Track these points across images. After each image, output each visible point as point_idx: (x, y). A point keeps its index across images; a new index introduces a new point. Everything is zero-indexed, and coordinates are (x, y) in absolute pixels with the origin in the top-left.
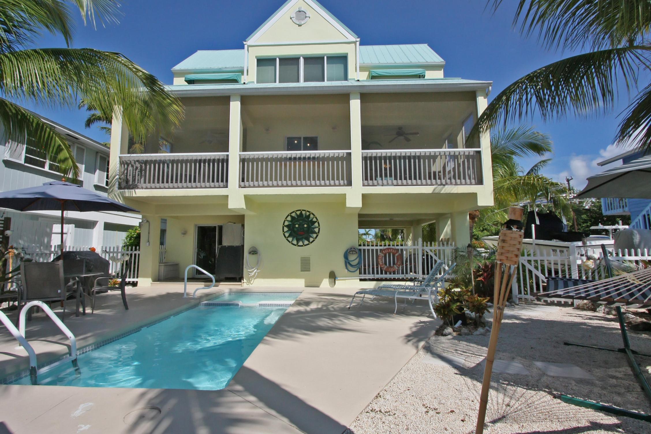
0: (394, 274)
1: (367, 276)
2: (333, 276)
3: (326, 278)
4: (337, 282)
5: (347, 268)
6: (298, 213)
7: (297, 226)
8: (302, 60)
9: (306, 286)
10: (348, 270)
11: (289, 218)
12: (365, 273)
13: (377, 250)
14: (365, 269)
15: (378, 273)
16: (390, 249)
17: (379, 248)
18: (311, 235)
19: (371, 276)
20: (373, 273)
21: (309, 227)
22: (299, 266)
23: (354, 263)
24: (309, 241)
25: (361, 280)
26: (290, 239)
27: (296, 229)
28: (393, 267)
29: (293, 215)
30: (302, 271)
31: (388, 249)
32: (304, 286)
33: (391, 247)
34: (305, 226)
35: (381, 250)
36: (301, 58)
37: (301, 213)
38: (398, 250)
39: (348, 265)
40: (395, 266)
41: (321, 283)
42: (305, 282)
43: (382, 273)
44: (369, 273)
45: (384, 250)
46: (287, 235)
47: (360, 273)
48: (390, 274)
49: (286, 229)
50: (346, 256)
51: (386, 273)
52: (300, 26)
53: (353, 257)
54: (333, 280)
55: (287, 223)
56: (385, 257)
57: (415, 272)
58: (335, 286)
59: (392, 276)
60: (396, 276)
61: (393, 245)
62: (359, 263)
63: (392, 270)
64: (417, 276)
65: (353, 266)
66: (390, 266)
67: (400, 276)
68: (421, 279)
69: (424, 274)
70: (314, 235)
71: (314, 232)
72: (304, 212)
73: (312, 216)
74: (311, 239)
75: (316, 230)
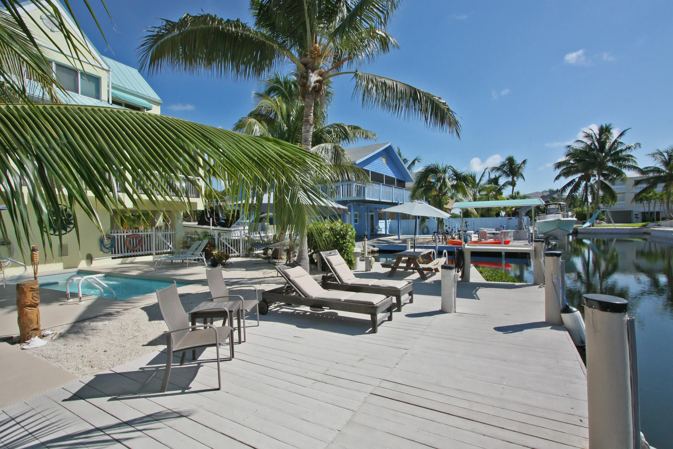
0: (137, 251)
1: (117, 256)
2: (90, 258)
3: (83, 260)
4: (93, 262)
5: (101, 250)
7: (55, 218)
8: (54, 65)
9: (64, 269)
10: (103, 252)
12: (115, 253)
13: (124, 236)
15: (125, 252)
17: (125, 234)
18: (68, 226)
19: (120, 255)
20: (121, 253)
21: (66, 219)
22: (57, 253)
23: (108, 246)
24: (66, 231)
25: (113, 258)
27: (53, 221)
28: (136, 247)
30: (60, 256)
31: (134, 235)
32: (62, 268)
33: (134, 233)
34: (64, 218)
35: (127, 236)
38: (139, 235)
39: (103, 248)
40: (138, 246)
41: (79, 264)
42: (64, 265)
43: (128, 252)
44: (118, 253)
45: (130, 235)
47: (112, 253)
50: (102, 241)
51: (131, 252)
53: (107, 242)
54: (90, 260)
56: (130, 241)
57: (150, 250)
58: (92, 265)
59: (135, 253)
60: (138, 253)
61: (136, 232)
62: (112, 247)
63: (135, 249)
64: (151, 252)
65: (107, 248)
66: (133, 247)
67: (141, 253)
68: (154, 254)
69: (156, 250)
70: (72, 226)
71: (72, 224)
72: (60, 206)
73: (68, 210)
74: (68, 230)
75: (73, 221)
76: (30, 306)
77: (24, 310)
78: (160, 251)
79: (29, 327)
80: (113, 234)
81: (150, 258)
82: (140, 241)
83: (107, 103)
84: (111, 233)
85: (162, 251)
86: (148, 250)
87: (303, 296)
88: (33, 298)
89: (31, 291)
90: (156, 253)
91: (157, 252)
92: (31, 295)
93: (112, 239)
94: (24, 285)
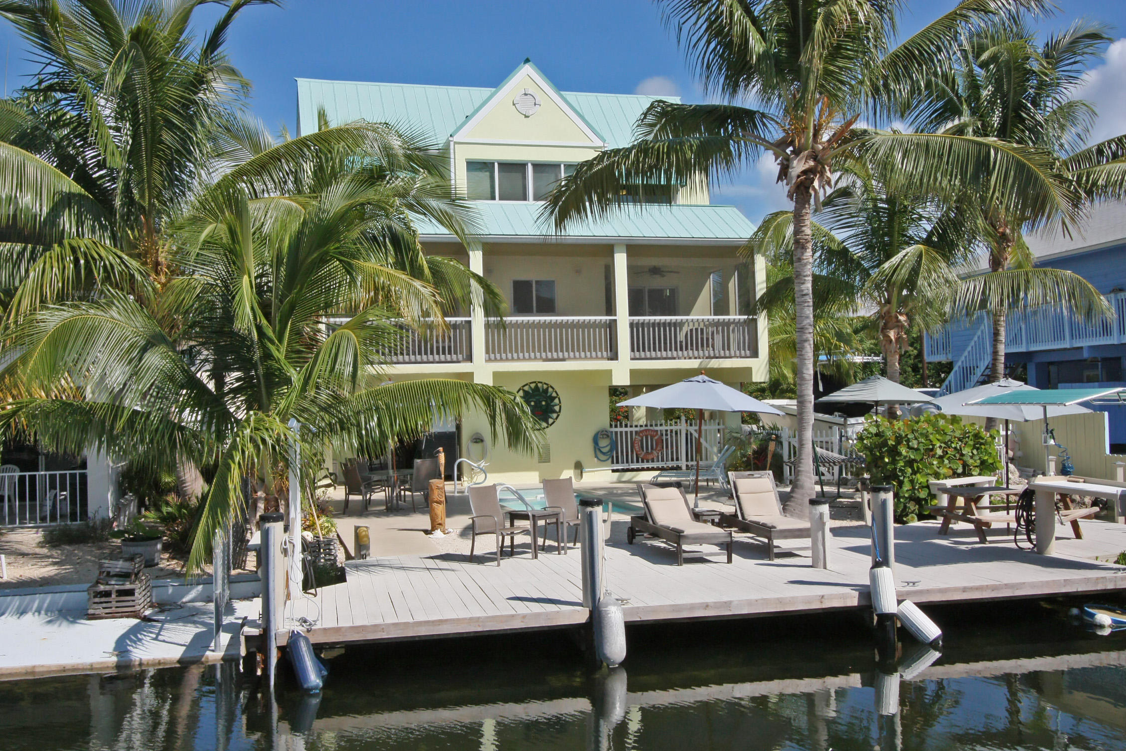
0: (653, 461)
1: (621, 466)
2: (579, 467)
3: (569, 468)
4: (584, 474)
5: (596, 456)
6: (533, 386)
7: (533, 404)
8: (530, 168)
10: (599, 459)
11: (521, 393)
12: (617, 462)
13: (631, 432)
14: (617, 457)
15: (632, 462)
16: (649, 430)
17: (633, 429)
18: (550, 415)
19: (625, 466)
20: (627, 462)
21: (548, 405)
22: (535, 457)
23: (605, 450)
24: (547, 422)
25: (613, 471)
27: (531, 408)
28: (652, 453)
29: (527, 388)
30: (539, 462)
31: (646, 430)
33: (649, 427)
34: (544, 403)
35: (636, 432)
36: (530, 165)
37: (537, 386)
38: (657, 431)
39: (598, 453)
40: (654, 452)
42: (539, 476)
43: (638, 462)
44: (623, 463)
45: (641, 432)
47: (613, 463)
48: (648, 461)
50: (595, 441)
51: (643, 462)
52: (526, 117)
53: (604, 443)
54: (580, 471)
56: (642, 441)
57: (677, 459)
58: (582, 481)
59: (650, 465)
60: (655, 465)
61: (651, 426)
62: (611, 450)
63: (650, 457)
64: (679, 463)
65: (604, 453)
66: (647, 452)
67: (660, 465)
68: (684, 468)
69: (687, 460)
70: (555, 415)
71: (554, 412)
72: (540, 385)
73: (550, 390)
74: (551, 421)
75: (557, 408)
78: (694, 463)
80: (614, 429)
82: (659, 443)
84: (611, 426)
86: (672, 460)
87: (651, 522)
90: (687, 466)
93: (612, 437)
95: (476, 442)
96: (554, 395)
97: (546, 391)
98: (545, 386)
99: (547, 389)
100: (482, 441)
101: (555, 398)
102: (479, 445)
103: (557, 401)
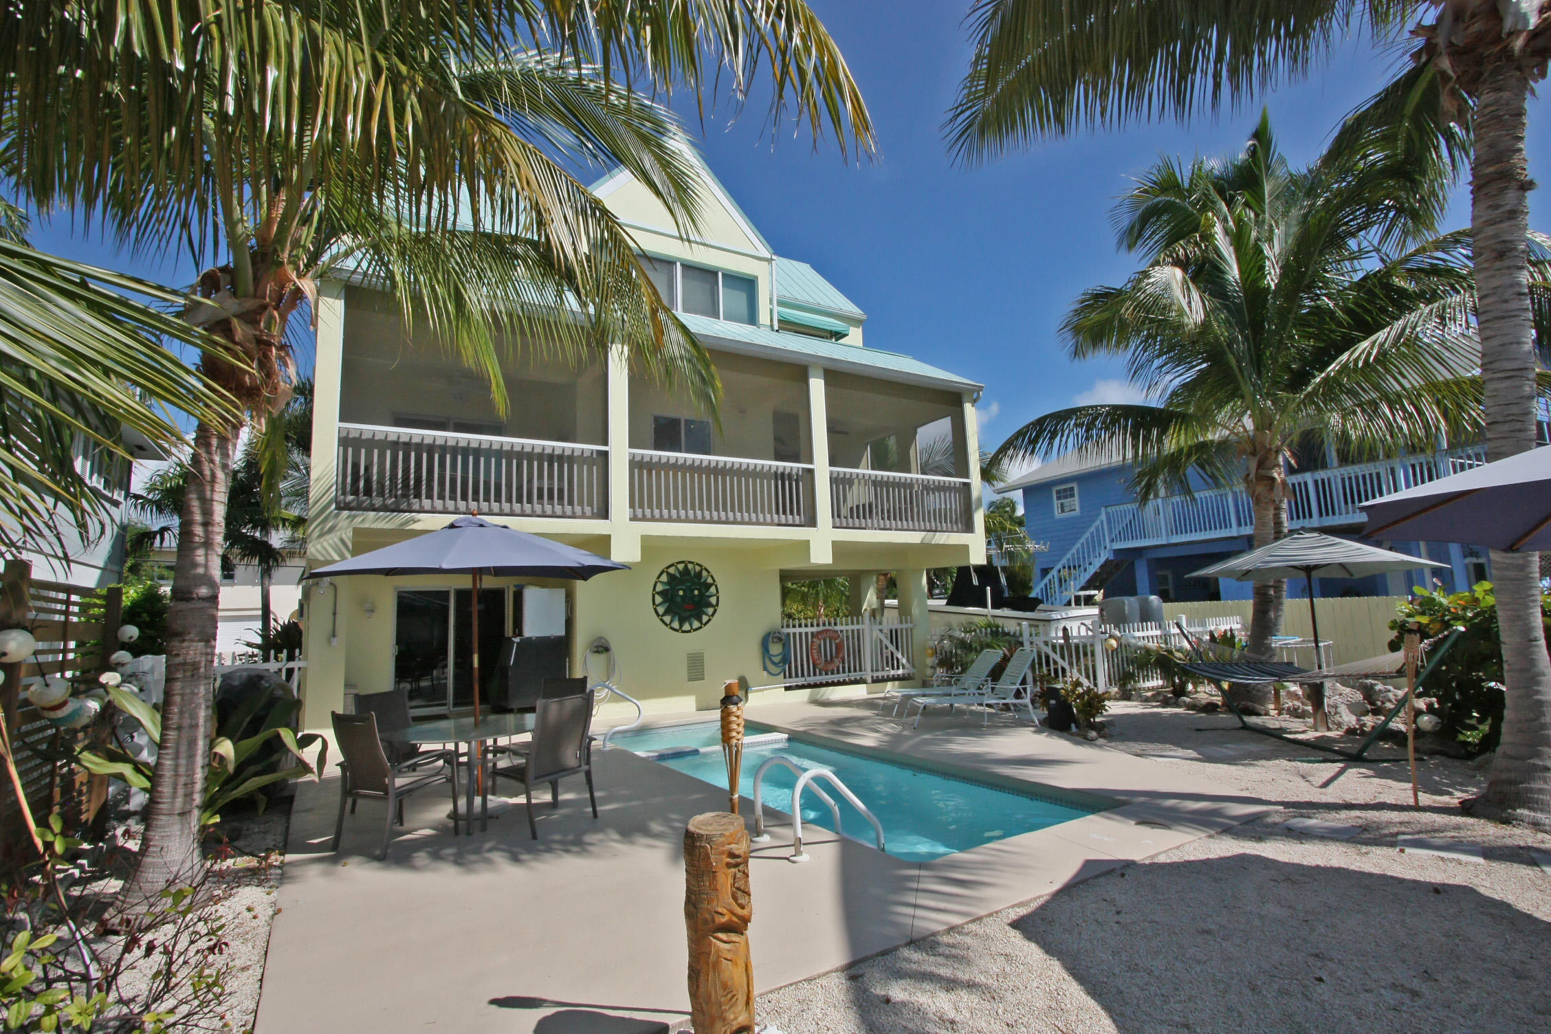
0: (832, 673)
1: (793, 683)
2: (743, 687)
4: (750, 695)
5: (765, 668)
6: (681, 567)
7: (681, 593)
8: (679, 269)
9: (698, 710)
10: (769, 672)
11: (664, 578)
12: (790, 677)
13: (806, 634)
14: (790, 669)
15: (809, 675)
16: (828, 630)
17: (809, 630)
18: (704, 610)
19: (800, 681)
20: (803, 675)
21: (701, 595)
22: (683, 671)
23: (777, 659)
24: (701, 622)
25: (787, 689)
26: (667, 619)
27: (679, 600)
28: (831, 661)
29: (672, 570)
30: (690, 680)
31: (826, 631)
32: (694, 709)
33: (827, 627)
34: (696, 592)
35: (813, 634)
36: (678, 264)
37: (686, 568)
38: (837, 632)
39: (768, 663)
40: (834, 661)
42: (697, 701)
43: (815, 674)
44: (797, 676)
45: (818, 633)
46: (661, 610)
47: (785, 677)
48: (828, 674)
49: (659, 599)
50: (764, 646)
51: (821, 674)
53: (776, 649)
54: (745, 691)
55: (660, 588)
56: (820, 646)
57: (860, 670)
58: (748, 704)
59: (830, 678)
60: (835, 678)
61: (830, 625)
62: (784, 660)
63: (830, 667)
64: (862, 675)
65: (776, 664)
66: (826, 661)
67: (841, 677)
68: (869, 680)
69: (872, 670)
70: (710, 611)
71: (710, 605)
72: (690, 566)
73: (704, 573)
74: (705, 618)
75: (713, 600)
76: (728, 928)
77: (710, 944)
78: (880, 674)
79: (724, 1019)
80: (786, 630)
81: (858, 692)
82: (839, 648)
83: (768, 329)
84: (782, 625)
85: (885, 674)
86: (855, 670)
88: (735, 898)
89: (729, 865)
90: (872, 677)
91: (875, 675)
92: (730, 881)
93: (783, 640)
94: (709, 839)
95: (597, 652)
96: (710, 580)
97: (699, 575)
98: (698, 569)
99: (700, 572)
100: (607, 649)
101: (711, 585)
102: (602, 658)
103: (713, 590)
